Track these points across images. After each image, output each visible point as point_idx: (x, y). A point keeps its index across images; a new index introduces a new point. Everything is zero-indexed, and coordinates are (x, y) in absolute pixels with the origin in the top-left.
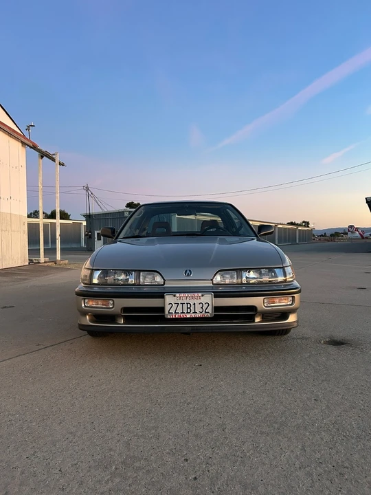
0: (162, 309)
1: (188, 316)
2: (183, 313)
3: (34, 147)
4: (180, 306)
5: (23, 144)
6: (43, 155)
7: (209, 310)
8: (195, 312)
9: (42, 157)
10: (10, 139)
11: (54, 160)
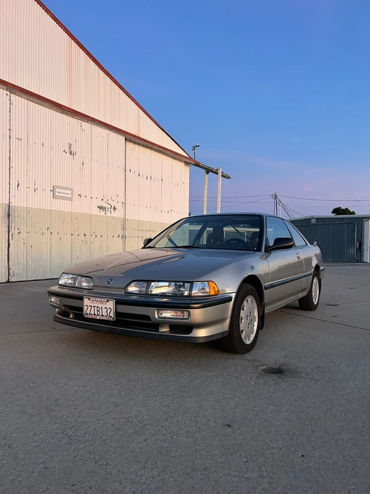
0: (82, 309)
1: (98, 318)
2: (94, 314)
3: (197, 165)
4: (93, 308)
5: (186, 163)
6: (208, 171)
7: (112, 315)
8: (102, 315)
9: (208, 173)
10: (174, 161)
11: (217, 174)
